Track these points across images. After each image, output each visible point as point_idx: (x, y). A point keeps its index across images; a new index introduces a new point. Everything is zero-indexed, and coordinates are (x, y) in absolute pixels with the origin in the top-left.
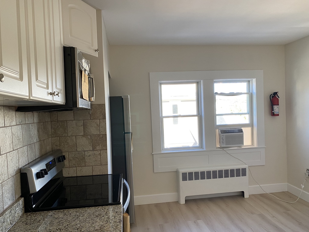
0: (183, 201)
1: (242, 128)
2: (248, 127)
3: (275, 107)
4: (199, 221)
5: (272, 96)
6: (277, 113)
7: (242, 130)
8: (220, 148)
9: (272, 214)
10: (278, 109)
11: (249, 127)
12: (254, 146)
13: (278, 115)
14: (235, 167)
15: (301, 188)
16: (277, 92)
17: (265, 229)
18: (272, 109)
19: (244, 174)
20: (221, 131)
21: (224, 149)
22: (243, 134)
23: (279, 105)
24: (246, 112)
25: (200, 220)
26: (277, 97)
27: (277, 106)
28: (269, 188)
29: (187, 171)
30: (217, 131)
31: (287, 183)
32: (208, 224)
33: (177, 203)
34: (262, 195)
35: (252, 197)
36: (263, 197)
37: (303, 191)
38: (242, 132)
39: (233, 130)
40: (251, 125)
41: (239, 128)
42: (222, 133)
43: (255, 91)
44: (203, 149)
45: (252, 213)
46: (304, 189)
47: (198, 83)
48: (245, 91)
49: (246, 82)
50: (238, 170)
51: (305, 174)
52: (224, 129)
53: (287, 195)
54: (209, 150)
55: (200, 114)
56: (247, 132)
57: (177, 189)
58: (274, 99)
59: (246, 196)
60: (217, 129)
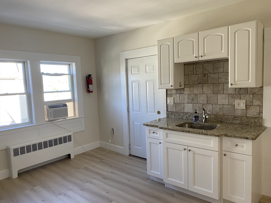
0: (15, 175)
1: (66, 103)
2: (70, 102)
3: (90, 86)
4: (35, 188)
5: (87, 77)
6: (92, 91)
7: (66, 104)
8: (49, 121)
9: (92, 165)
10: (92, 87)
11: (72, 102)
12: (76, 117)
13: (92, 92)
14: (62, 135)
15: (109, 142)
16: (90, 75)
17: (90, 176)
18: (88, 88)
19: (70, 140)
20: (49, 106)
21: (52, 122)
22: (67, 108)
23: (92, 84)
24: (68, 90)
25: (37, 186)
26: (91, 78)
27: (91, 85)
28: (88, 147)
29: (19, 146)
30: (45, 107)
31: (99, 141)
32: (45, 187)
33: (9, 178)
34: (83, 154)
35: (77, 156)
36: (84, 155)
37: (111, 144)
38: (66, 106)
39: (59, 105)
40: (73, 100)
41: (63, 103)
42: (49, 108)
43: (74, 72)
44: (33, 124)
45: (78, 168)
46: (111, 143)
47: (24, 63)
48: (67, 72)
49: (67, 65)
50: (65, 138)
51: (111, 132)
52: (51, 104)
53: (100, 149)
54: (39, 124)
55: (28, 92)
56: (70, 106)
57: (9, 165)
58: (89, 80)
59: (72, 157)
60: (45, 105)
